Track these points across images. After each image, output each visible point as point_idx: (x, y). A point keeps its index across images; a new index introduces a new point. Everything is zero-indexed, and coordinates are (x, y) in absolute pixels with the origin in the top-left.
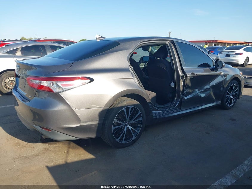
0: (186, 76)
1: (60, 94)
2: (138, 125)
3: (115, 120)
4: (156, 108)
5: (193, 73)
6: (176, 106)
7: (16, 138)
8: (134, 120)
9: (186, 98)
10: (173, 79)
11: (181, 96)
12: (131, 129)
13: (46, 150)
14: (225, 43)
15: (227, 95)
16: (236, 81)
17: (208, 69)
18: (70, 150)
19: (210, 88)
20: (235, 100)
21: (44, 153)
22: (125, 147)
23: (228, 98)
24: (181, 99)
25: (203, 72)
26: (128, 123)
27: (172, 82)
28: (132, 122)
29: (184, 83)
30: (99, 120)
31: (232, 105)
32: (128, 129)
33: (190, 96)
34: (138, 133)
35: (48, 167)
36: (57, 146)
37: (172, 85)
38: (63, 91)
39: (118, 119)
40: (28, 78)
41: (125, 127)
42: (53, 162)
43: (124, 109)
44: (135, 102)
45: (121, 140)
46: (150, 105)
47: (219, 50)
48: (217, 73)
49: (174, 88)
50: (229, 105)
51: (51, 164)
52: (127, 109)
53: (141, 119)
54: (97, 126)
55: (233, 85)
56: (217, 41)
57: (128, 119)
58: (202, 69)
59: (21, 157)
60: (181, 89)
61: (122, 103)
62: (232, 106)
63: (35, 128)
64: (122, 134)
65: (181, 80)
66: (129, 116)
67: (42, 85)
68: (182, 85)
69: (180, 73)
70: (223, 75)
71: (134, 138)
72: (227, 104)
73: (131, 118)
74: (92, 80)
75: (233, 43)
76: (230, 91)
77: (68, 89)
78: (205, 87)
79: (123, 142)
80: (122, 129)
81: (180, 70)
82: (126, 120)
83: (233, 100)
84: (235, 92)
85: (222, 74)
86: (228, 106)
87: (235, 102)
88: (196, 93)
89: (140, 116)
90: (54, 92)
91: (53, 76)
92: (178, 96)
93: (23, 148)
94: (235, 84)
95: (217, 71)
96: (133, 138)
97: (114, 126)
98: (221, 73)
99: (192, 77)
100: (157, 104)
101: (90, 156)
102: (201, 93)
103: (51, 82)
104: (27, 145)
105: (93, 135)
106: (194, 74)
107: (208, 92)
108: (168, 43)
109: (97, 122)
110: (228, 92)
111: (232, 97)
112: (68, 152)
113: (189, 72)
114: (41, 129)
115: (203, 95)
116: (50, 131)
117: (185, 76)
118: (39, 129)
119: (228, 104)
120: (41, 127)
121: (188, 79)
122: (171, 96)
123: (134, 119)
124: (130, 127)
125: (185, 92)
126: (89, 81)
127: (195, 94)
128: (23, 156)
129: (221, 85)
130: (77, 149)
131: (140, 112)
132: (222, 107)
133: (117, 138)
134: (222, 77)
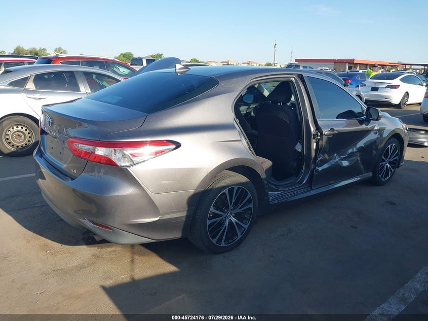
0: (322, 134)
1: (128, 168)
2: (246, 216)
3: (212, 209)
4: (274, 187)
5: (332, 129)
6: (304, 182)
7: (41, 237)
8: (240, 209)
9: (320, 169)
10: (299, 138)
11: (312, 166)
12: (236, 222)
13: (96, 257)
14: (367, 64)
15: (382, 162)
16: (396, 140)
17: (355, 120)
18: (136, 257)
19: (356, 152)
20: (393, 170)
21: (94, 263)
22: (224, 252)
23: (383, 167)
24: (312, 171)
25: (346, 127)
26: (231, 214)
27: (299, 143)
28: (238, 210)
29: (317, 146)
30: (188, 211)
31: (387, 178)
32: (231, 223)
33: (326, 166)
34: (245, 229)
35: (103, 288)
36: (114, 251)
37: (299, 148)
38: (134, 164)
39: (216, 207)
40: (71, 140)
41: (225, 220)
42: (111, 278)
43: (226, 191)
44: (243, 179)
45: (220, 241)
46: (265, 182)
47: (359, 79)
48: (369, 127)
49: (301, 154)
50: (384, 178)
51: (109, 283)
52: (231, 191)
53: (251, 205)
54: (184, 219)
55: (391, 146)
56: (354, 60)
57: (231, 207)
58: (343, 121)
59: (56, 271)
60: (313, 154)
61: (223, 181)
62: (389, 179)
63: (83, 223)
64: (222, 231)
65: (313, 141)
66: (233, 201)
67: (96, 153)
68: (315, 147)
69: (313, 129)
70: (377, 130)
71: (240, 236)
72: (380, 176)
73: (236, 204)
74: (178, 145)
75: (380, 65)
76: (386, 156)
77: (140, 161)
78: (350, 151)
79: (223, 244)
80: (221, 223)
81: (312, 124)
82: (227, 208)
83: (391, 171)
84: (394, 157)
85: (376, 128)
86: (383, 180)
87: (393, 174)
88: (336, 161)
89: (249, 201)
90: (118, 166)
91: (116, 139)
92: (308, 167)
93: (56, 255)
94: (394, 144)
95: (367, 125)
96: (238, 236)
97: (210, 218)
98: (374, 126)
99: (330, 135)
100: (273, 179)
101: (170, 268)
102: (342, 160)
103: (112, 149)
104: (62, 248)
105: (177, 235)
106: (334, 130)
107: (353, 158)
108: (293, 79)
109: (184, 214)
110: (383, 157)
111: (389, 166)
112: (132, 261)
113: (326, 127)
114: (95, 227)
115: (345, 163)
116: (110, 229)
117: (319, 134)
118: (90, 225)
119: (382, 176)
120: (93, 223)
121: (325, 138)
122: (295, 164)
123: (240, 206)
124: (234, 220)
125: (319, 159)
126: (174, 146)
127: (333, 162)
128: (59, 268)
129: (374, 147)
130: (148, 255)
131: (249, 195)
132: (373, 182)
133: (214, 237)
134: (376, 134)
